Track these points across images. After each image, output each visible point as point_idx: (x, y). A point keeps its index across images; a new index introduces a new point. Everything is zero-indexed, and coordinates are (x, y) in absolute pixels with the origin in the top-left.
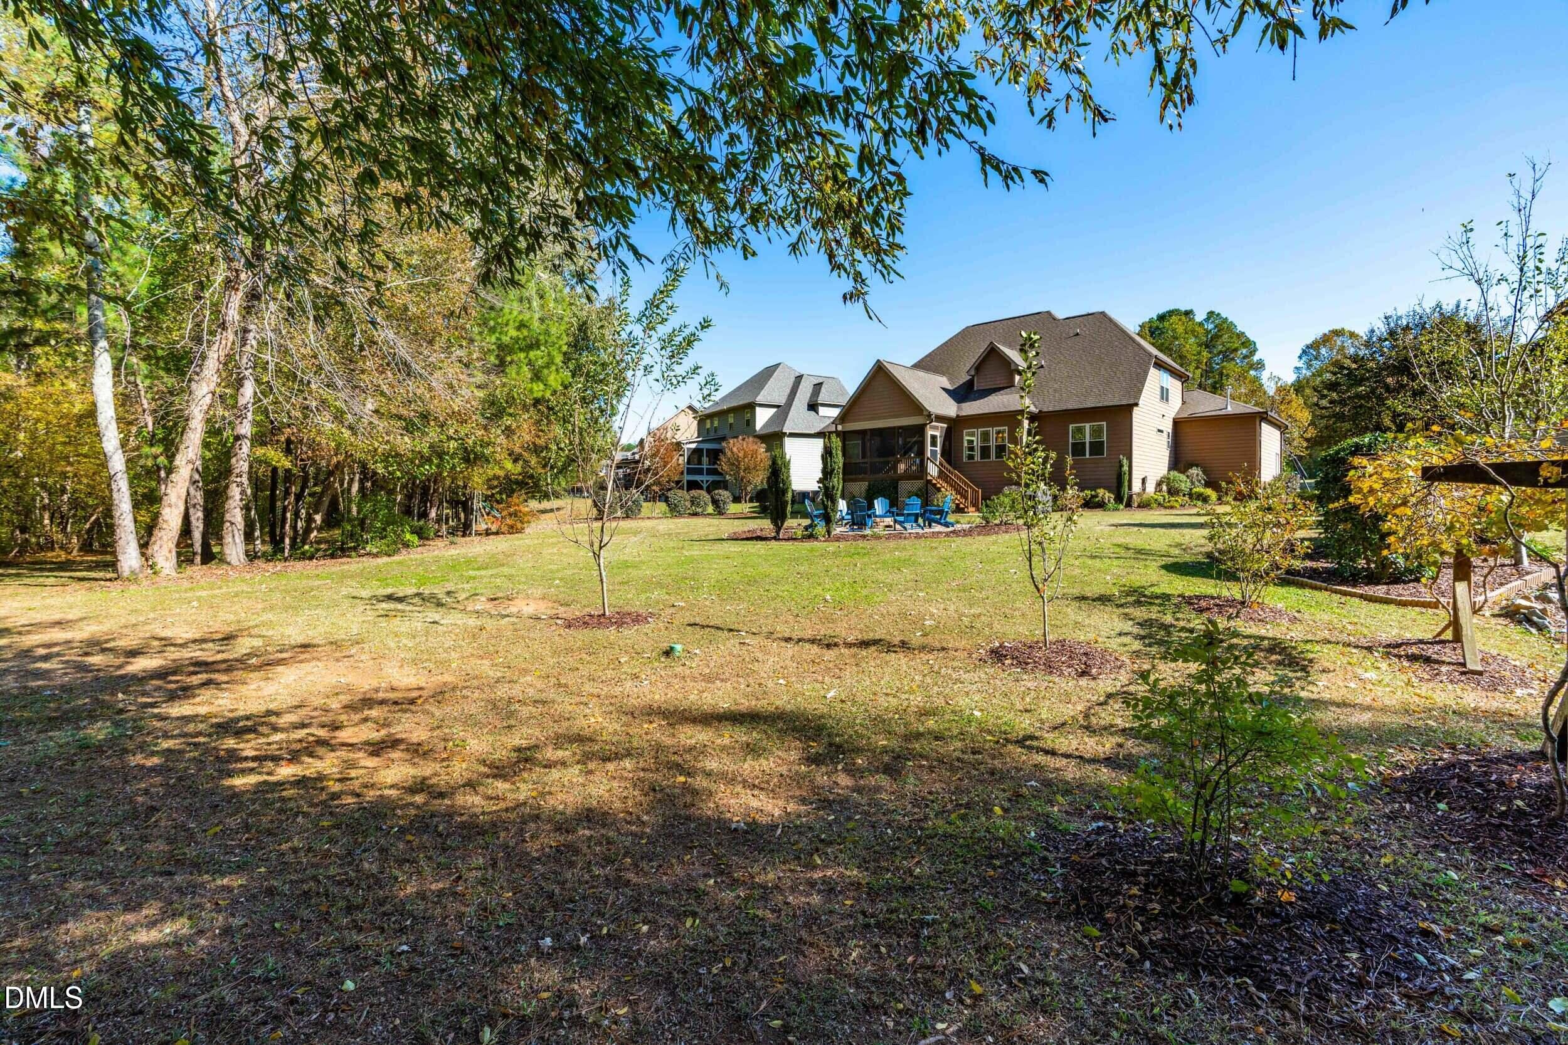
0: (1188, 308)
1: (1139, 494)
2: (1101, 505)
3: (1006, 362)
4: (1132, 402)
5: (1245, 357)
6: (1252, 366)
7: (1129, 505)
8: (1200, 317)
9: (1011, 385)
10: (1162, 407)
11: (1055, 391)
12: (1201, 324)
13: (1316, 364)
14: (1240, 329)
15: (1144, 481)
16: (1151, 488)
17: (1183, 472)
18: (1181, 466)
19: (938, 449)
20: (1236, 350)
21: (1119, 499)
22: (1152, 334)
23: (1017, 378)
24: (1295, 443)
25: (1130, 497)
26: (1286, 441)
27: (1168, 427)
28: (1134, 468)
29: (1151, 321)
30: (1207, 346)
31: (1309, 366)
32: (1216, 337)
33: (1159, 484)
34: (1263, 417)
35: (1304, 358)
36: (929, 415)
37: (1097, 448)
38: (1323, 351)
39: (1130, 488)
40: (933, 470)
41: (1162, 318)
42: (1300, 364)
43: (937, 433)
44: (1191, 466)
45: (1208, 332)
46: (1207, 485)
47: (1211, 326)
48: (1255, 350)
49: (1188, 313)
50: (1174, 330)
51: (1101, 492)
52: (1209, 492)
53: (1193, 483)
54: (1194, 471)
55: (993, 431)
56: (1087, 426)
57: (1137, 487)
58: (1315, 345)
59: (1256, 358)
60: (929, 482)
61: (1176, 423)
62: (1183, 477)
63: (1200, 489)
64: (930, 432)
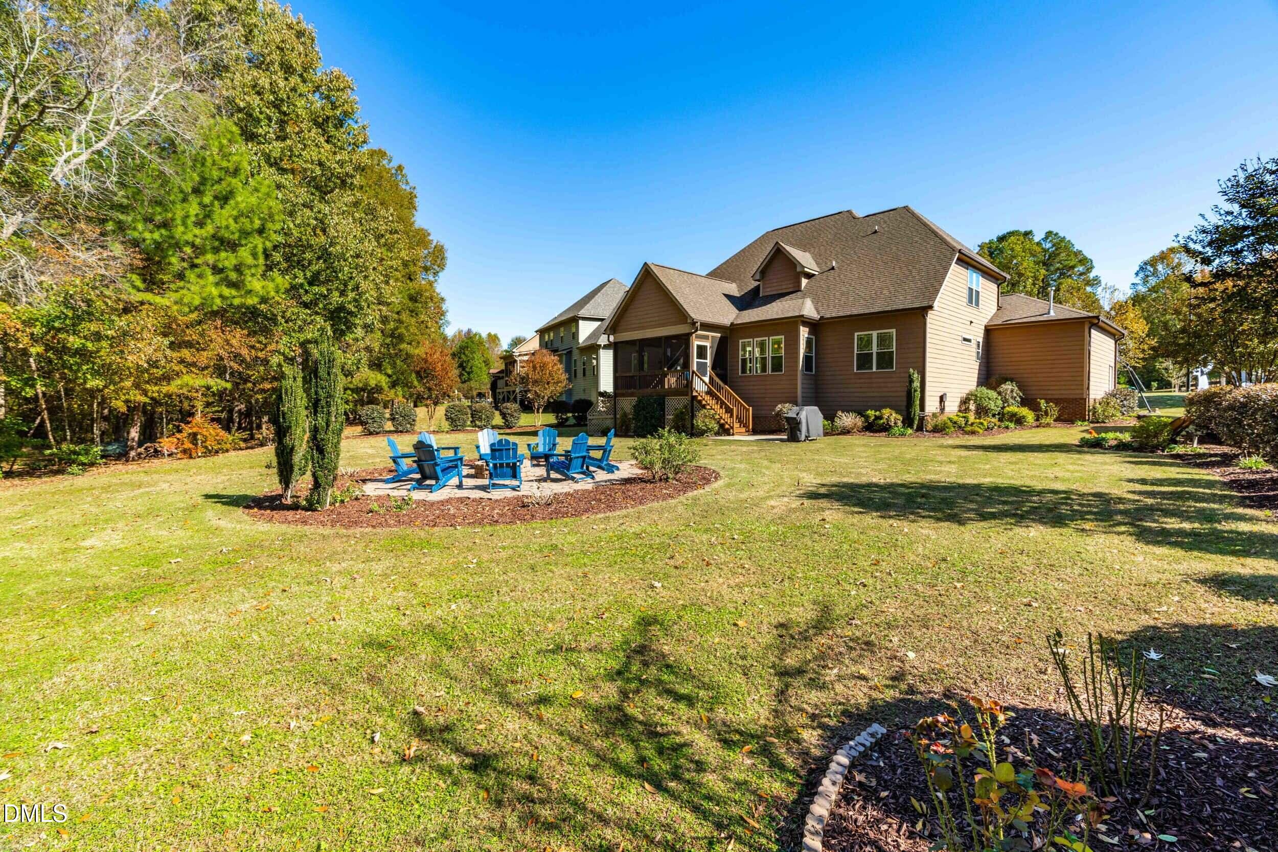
0: (1028, 229)
1: (934, 415)
2: (885, 429)
3: (792, 264)
4: (925, 304)
5: (1081, 274)
6: (1088, 283)
7: (920, 428)
8: (1038, 237)
9: (797, 289)
10: (970, 313)
11: (842, 294)
12: (1038, 244)
13: (1153, 281)
14: (1077, 247)
15: (942, 399)
16: (952, 407)
17: (994, 388)
18: (993, 380)
19: (708, 361)
20: (1073, 267)
21: (908, 421)
22: (991, 254)
23: (804, 282)
24: (1131, 354)
25: (922, 419)
26: (1121, 352)
27: (978, 335)
28: (928, 384)
29: (991, 242)
30: (1044, 264)
31: (1145, 281)
32: (1054, 255)
33: (965, 402)
34: (1094, 323)
35: (1141, 275)
36: (694, 323)
37: (885, 360)
38: (1160, 267)
39: (922, 408)
40: (700, 386)
41: (1002, 239)
42: (1137, 280)
43: (707, 344)
44: (1005, 380)
45: (1045, 251)
46: (1024, 403)
47: (1048, 245)
48: (1092, 267)
49: (1027, 234)
50: (1012, 250)
51: (886, 412)
52: (1025, 411)
53: (1005, 401)
54: (1008, 387)
55: (770, 340)
56: (875, 334)
57: (932, 406)
58: (1153, 262)
59: (1092, 275)
60: (694, 398)
61: (988, 331)
62: (993, 394)
63: (1013, 409)
64: (696, 343)
